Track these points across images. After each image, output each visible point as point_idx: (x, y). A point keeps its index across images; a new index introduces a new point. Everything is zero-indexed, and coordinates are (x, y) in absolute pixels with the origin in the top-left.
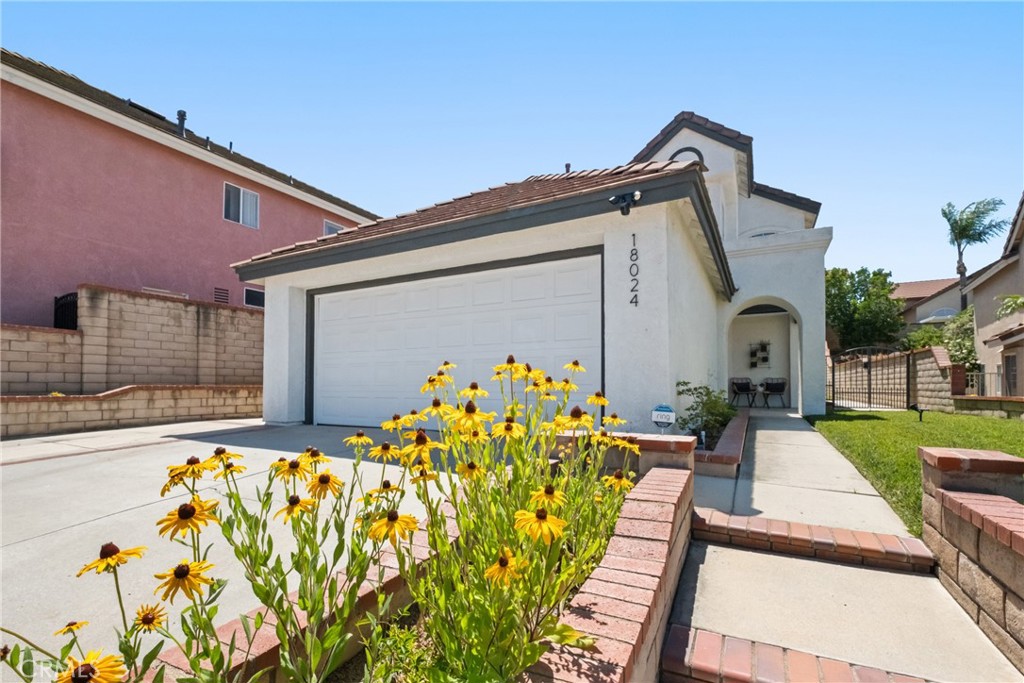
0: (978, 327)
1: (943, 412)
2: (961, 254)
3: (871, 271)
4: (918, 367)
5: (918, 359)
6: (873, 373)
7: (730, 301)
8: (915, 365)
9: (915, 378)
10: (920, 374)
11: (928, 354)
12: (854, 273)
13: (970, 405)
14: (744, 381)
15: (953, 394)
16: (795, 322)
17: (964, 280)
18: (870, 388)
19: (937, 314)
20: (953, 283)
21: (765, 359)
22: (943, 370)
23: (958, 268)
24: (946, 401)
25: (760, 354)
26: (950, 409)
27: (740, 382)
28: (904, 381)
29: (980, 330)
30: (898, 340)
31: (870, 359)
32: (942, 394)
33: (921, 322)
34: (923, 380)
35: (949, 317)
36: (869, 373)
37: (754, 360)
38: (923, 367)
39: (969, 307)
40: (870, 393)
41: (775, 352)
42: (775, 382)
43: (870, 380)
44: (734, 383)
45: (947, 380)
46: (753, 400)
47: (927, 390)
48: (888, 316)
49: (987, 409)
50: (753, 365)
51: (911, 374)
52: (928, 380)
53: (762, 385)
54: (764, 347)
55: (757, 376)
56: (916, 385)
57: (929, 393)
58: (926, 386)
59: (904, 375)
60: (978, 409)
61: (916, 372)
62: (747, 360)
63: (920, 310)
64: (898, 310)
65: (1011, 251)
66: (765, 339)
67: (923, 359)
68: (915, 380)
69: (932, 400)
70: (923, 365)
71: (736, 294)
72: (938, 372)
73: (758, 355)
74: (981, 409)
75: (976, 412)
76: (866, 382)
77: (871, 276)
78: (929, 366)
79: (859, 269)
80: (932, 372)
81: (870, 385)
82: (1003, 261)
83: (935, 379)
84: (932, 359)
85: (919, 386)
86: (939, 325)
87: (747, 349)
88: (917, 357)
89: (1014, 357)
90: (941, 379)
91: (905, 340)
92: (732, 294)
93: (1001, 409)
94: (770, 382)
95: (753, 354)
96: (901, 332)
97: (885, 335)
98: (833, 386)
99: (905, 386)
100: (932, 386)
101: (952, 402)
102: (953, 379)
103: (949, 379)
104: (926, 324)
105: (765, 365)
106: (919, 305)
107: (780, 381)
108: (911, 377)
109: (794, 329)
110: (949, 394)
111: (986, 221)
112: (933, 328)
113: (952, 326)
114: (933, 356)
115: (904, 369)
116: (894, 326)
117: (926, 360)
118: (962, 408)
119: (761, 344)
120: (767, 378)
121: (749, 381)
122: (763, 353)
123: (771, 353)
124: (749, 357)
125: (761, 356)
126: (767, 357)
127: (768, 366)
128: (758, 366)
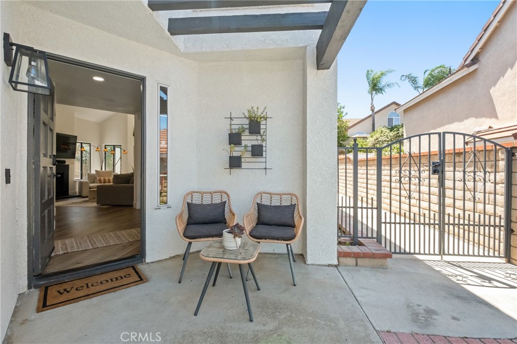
2: (372, 99)
14: (217, 200)
18: (442, 217)
21: (257, 151)
23: (371, 108)
25: (248, 140)
27: (207, 200)
35: (367, 134)
37: (237, 151)
41: (276, 134)
42: (276, 202)
43: (442, 195)
50: (235, 163)
54: (255, 126)
55: (243, 189)
62: (224, 151)
66: (259, 108)
73: (245, 140)
81: (442, 205)
87: (224, 129)
94: (266, 202)
95: (235, 139)
96: (347, 141)
98: (379, 208)
105: (258, 162)
107: (286, 203)
112: (362, 140)
113: (371, 139)
116: (344, 138)
119: (250, 118)
120: (261, 194)
121: (225, 199)
122: (254, 137)
123: (269, 138)
124: (228, 147)
125: (249, 144)
126: (262, 146)
127: (263, 166)
128: (244, 165)
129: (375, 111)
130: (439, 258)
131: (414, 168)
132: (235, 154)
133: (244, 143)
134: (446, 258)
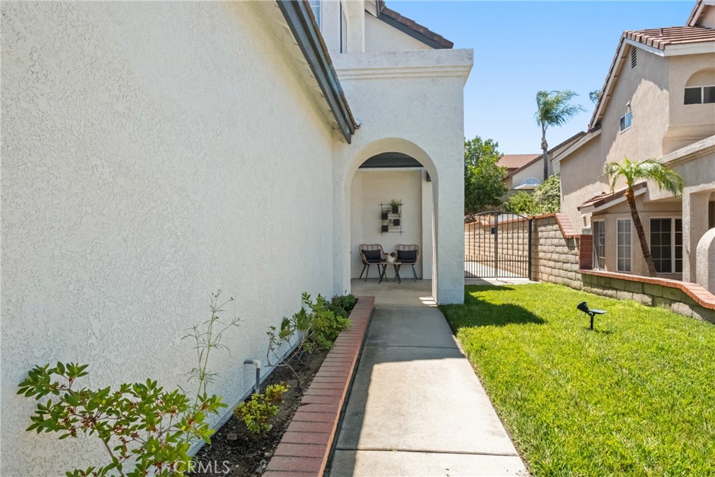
0: (563, 194)
1: (568, 286)
2: (544, 132)
3: (483, 141)
4: (540, 234)
5: (540, 226)
6: (500, 236)
7: (349, 142)
8: (536, 232)
9: (536, 246)
10: (542, 241)
11: (551, 221)
12: (471, 141)
13: (602, 282)
14: (375, 249)
15: (582, 268)
16: (428, 178)
17: (547, 155)
18: (496, 257)
19: (528, 182)
20: (538, 156)
21: (397, 223)
22: (569, 241)
23: (542, 145)
24: (572, 275)
25: (391, 217)
26: (578, 284)
27: (370, 249)
28: (527, 247)
29: (565, 197)
30: (502, 203)
31: (496, 221)
32: (568, 266)
33: (516, 188)
34: (545, 248)
35: (535, 185)
36: (496, 239)
38: (545, 234)
39: (550, 177)
40: (496, 261)
41: (406, 213)
42: (407, 249)
43: (496, 247)
44: (363, 251)
45: (573, 252)
46: (384, 272)
47: (549, 260)
48: (495, 182)
49: (625, 291)
50: (385, 229)
51: (532, 241)
52: (552, 249)
53: (392, 255)
54: (395, 208)
55: (389, 243)
56: (537, 253)
57: (551, 264)
58: (549, 255)
59: (526, 241)
60: (613, 289)
61: (537, 239)
62: (378, 223)
63: (516, 178)
64: (502, 176)
65: (596, 125)
66: (397, 199)
67: (545, 225)
68: (537, 248)
69: (556, 272)
70: (545, 232)
71: (357, 132)
72: (563, 242)
73: (390, 216)
74: (617, 290)
75: (610, 292)
76: (493, 250)
77: (484, 144)
78: (552, 234)
79: (474, 138)
80: (556, 241)
81: (496, 253)
82: (590, 134)
83: (559, 249)
84: (556, 227)
85: (541, 255)
86: (531, 191)
87: (377, 210)
88: (539, 223)
89: (603, 223)
90: (566, 249)
91: (506, 203)
92: (352, 133)
93: (644, 293)
94: (401, 249)
95: (384, 216)
96: (504, 197)
97: (493, 198)
99: (526, 253)
100: (555, 256)
101: (579, 276)
102: (582, 251)
103: (576, 250)
104: (521, 190)
105: (397, 229)
106: (515, 174)
107: (412, 249)
108: (533, 243)
109: (427, 188)
110: (577, 267)
111: (561, 107)
112: (526, 194)
113: (539, 193)
114: (557, 222)
115: (527, 235)
116: (500, 191)
117: (549, 227)
118: (592, 285)
119: (392, 205)
120: (399, 245)
121: (380, 248)
122: (394, 215)
123: (402, 215)
124: (380, 220)
125: (393, 219)
126: (399, 220)
127: (400, 230)
128: (389, 230)
129: (548, 150)
130: (495, 279)
131: (482, 232)
132: (385, 224)
133: (389, 218)
134: (499, 279)
